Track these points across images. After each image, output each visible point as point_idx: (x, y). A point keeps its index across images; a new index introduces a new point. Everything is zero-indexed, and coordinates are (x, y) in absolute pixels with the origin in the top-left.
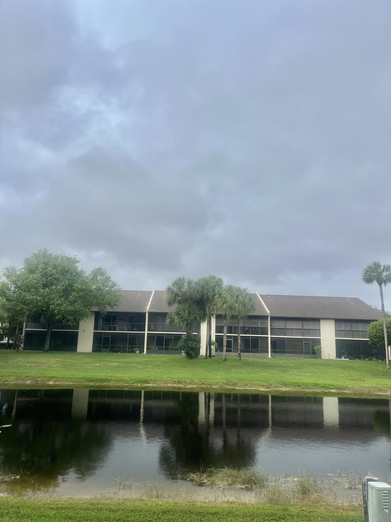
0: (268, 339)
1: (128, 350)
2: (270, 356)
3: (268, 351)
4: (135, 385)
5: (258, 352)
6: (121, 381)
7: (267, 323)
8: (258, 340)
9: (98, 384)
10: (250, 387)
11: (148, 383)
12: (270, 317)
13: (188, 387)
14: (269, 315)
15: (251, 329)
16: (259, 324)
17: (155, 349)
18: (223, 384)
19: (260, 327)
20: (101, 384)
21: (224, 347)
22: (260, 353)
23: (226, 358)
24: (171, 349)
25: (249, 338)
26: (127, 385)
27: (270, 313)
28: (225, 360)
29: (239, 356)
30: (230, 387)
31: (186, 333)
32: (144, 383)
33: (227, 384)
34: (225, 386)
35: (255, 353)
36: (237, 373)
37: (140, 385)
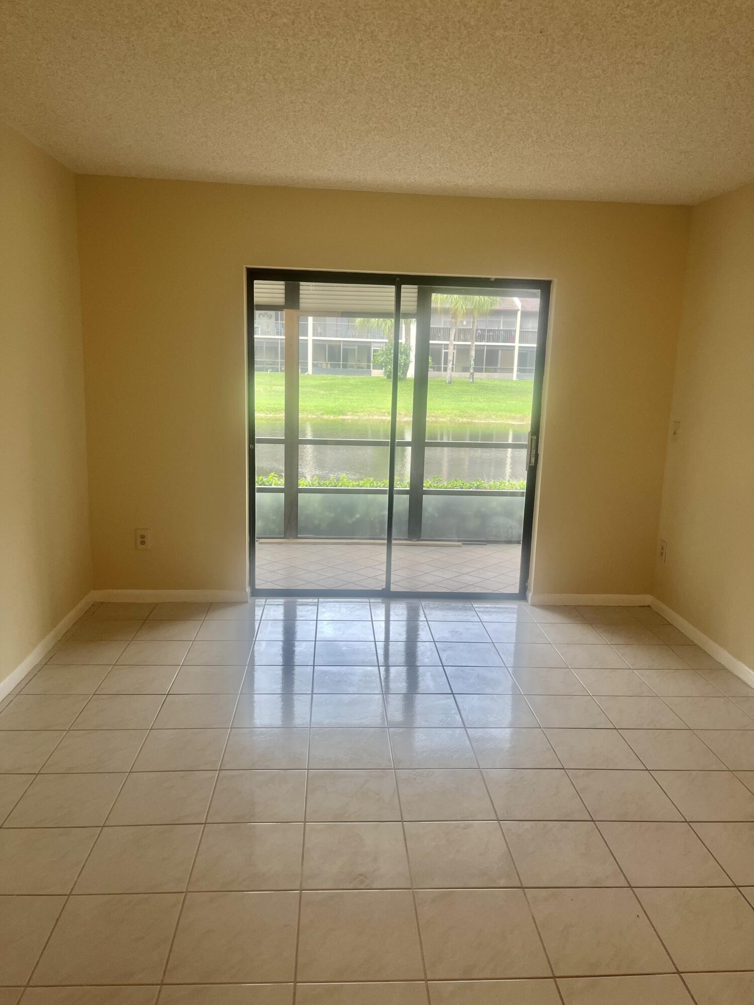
0: (514, 350)
1: (281, 368)
2: (515, 378)
3: (513, 369)
4: (325, 417)
5: (495, 371)
6: (304, 411)
7: (514, 323)
8: (497, 351)
9: (271, 415)
10: (495, 420)
11: (344, 414)
12: (521, 313)
13: (404, 420)
14: (520, 308)
15: (488, 333)
16: (501, 325)
17: (327, 366)
18: (455, 415)
19: (502, 330)
20: (275, 416)
21: (450, 362)
22: (500, 372)
23: (451, 380)
24: (352, 367)
25: (483, 348)
26: (314, 417)
27: (522, 306)
28: (450, 383)
29: (471, 376)
30: (465, 420)
31: (387, 341)
32: (339, 414)
33: (460, 416)
34: (459, 419)
35: (492, 372)
36: (471, 401)
37: (334, 417)
